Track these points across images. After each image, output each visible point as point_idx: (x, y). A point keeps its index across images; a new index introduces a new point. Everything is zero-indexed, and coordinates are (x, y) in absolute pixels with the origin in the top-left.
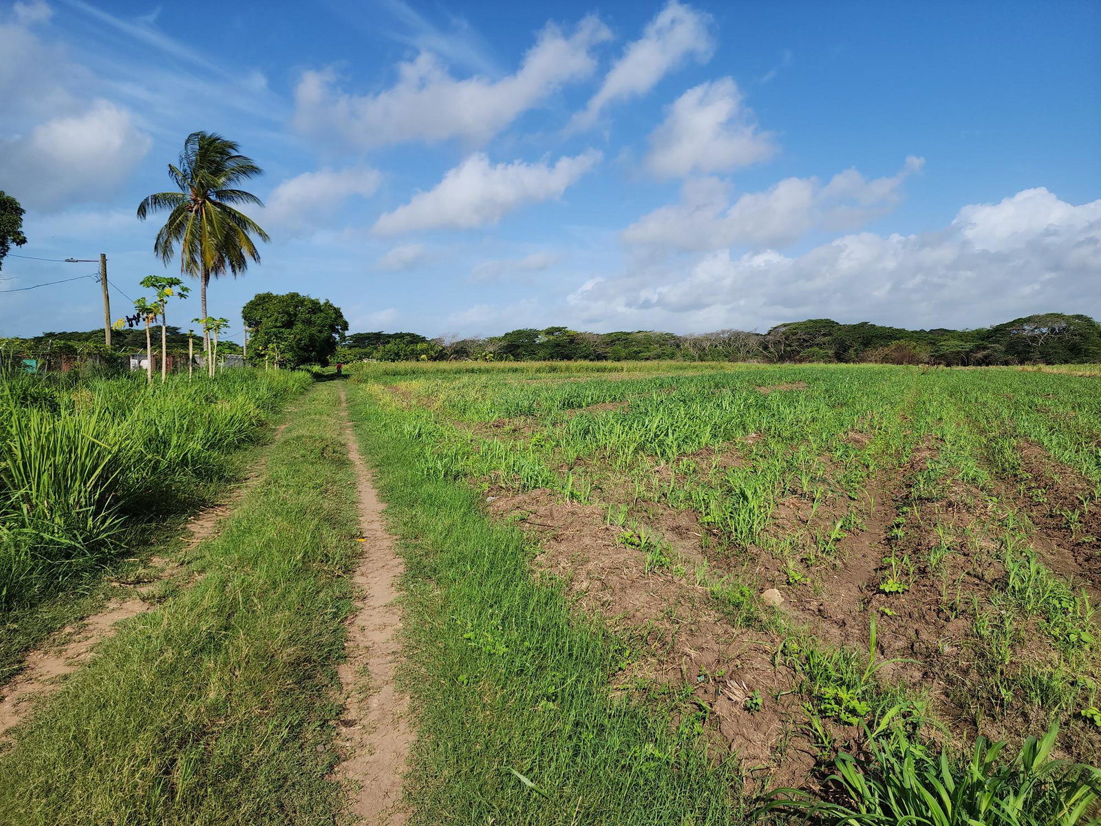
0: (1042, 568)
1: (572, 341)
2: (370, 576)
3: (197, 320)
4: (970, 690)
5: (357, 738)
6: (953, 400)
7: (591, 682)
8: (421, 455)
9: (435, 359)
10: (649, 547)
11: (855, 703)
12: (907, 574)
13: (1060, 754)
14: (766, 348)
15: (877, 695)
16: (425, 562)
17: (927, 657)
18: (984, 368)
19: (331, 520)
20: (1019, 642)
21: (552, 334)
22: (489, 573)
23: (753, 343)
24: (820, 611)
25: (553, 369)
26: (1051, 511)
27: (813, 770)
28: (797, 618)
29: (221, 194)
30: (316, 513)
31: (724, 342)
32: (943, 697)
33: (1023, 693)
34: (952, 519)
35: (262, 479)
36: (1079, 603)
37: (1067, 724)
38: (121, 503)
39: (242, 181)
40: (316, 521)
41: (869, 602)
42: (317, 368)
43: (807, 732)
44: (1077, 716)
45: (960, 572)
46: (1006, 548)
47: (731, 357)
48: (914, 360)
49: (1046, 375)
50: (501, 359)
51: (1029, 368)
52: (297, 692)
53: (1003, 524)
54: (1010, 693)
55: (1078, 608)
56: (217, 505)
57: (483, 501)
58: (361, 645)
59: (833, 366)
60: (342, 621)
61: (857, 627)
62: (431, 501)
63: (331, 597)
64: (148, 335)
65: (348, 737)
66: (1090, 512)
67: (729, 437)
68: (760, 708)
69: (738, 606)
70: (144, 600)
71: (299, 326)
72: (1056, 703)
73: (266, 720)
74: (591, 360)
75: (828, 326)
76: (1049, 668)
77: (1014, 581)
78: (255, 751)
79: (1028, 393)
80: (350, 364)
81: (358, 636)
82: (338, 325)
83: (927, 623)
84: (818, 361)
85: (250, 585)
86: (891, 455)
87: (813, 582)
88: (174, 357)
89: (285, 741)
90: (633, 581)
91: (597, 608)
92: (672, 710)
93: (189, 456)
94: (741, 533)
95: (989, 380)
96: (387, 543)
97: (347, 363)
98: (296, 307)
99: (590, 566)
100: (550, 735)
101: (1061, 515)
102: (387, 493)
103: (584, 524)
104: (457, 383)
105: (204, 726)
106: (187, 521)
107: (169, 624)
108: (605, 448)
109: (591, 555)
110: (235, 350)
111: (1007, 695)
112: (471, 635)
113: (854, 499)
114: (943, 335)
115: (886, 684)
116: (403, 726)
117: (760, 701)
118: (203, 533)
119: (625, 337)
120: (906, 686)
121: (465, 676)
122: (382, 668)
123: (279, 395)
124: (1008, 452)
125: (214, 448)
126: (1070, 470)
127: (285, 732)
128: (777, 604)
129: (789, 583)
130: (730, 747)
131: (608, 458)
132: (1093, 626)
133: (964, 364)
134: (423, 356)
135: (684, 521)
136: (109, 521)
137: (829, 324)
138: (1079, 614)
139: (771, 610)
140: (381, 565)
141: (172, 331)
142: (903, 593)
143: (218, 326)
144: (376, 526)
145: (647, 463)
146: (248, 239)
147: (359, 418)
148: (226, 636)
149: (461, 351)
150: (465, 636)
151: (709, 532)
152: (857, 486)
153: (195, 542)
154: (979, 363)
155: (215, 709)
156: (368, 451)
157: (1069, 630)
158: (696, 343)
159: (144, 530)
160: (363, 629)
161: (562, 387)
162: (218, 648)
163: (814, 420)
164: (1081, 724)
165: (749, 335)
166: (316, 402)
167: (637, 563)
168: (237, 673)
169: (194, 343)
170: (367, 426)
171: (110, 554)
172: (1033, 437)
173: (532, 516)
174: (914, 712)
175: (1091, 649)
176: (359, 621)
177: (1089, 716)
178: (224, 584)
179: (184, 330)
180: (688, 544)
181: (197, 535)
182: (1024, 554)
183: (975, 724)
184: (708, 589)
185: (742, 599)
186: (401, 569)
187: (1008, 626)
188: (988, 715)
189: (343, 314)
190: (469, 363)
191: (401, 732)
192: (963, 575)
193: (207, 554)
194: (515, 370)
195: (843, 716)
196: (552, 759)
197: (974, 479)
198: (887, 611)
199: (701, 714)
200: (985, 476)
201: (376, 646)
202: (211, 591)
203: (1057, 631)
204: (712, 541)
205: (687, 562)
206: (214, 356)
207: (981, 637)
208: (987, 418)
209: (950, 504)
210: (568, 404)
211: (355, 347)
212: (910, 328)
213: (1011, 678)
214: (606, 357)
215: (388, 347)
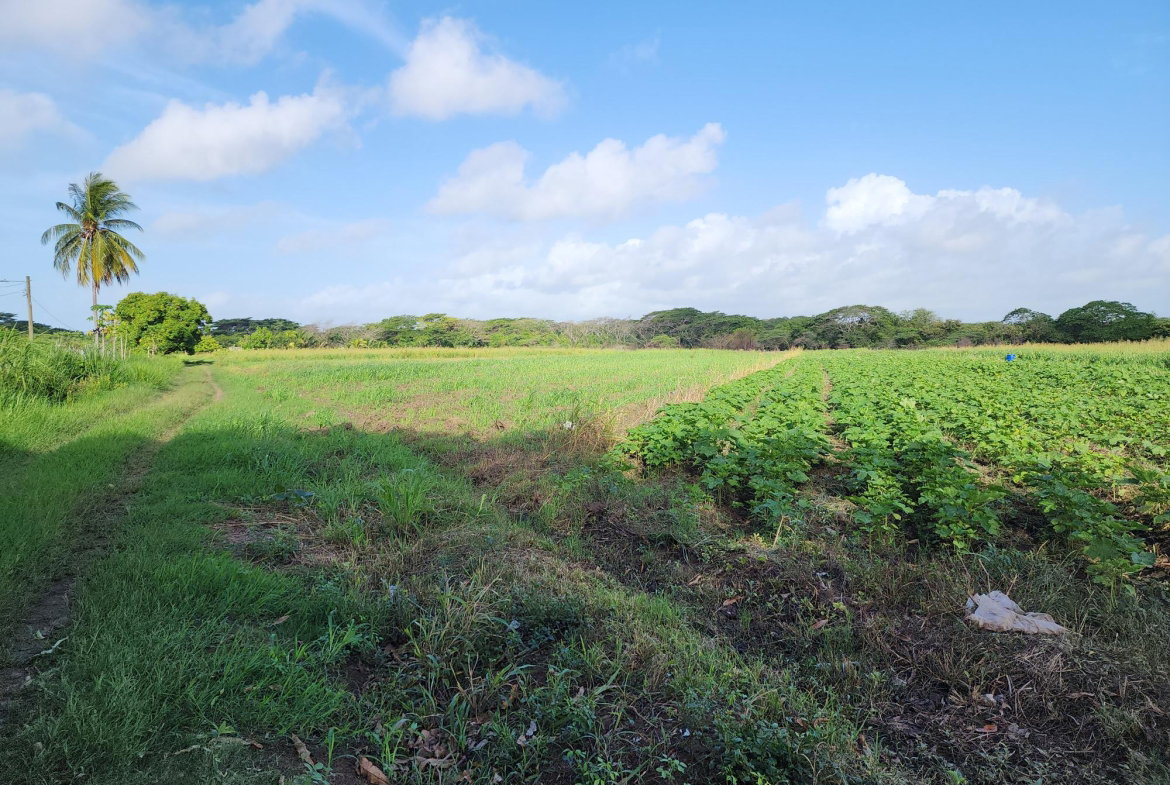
1: (451, 328)
9: (306, 346)
21: (431, 320)
23: (625, 329)
31: (601, 328)
42: (185, 356)
47: (607, 344)
50: (374, 346)
71: (169, 321)
74: (471, 347)
75: (690, 314)
80: (215, 352)
82: (203, 319)
84: (666, 347)
97: (212, 351)
98: (166, 304)
114: (778, 323)
119: (506, 324)
134: (292, 344)
137: (692, 312)
149: (335, 337)
158: (575, 329)
165: (623, 322)
190: (341, 350)
211: (219, 334)
214: (487, 344)
215: (254, 335)
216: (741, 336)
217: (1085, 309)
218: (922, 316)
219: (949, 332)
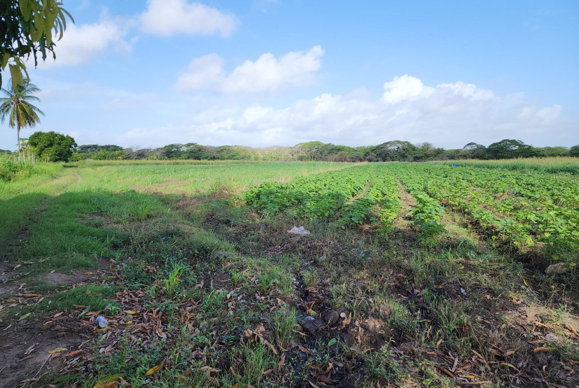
1: (200, 150)
9: (126, 159)
21: (189, 146)
23: (287, 152)
25: (190, 164)
31: (274, 151)
42: (64, 163)
50: (161, 159)
71: (55, 146)
74: (209, 160)
75: (318, 144)
82: (72, 145)
97: (78, 161)
134: (120, 157)
149: (141, 155)
158: (262, 151)
189: (75, 140)
190: (144, 161)
211: (82, 152)
214: (218, 158)
215: (99, 153)
216: (341, 155)
217: (500, 143)
218: (427, 146)
219: (439, 154)
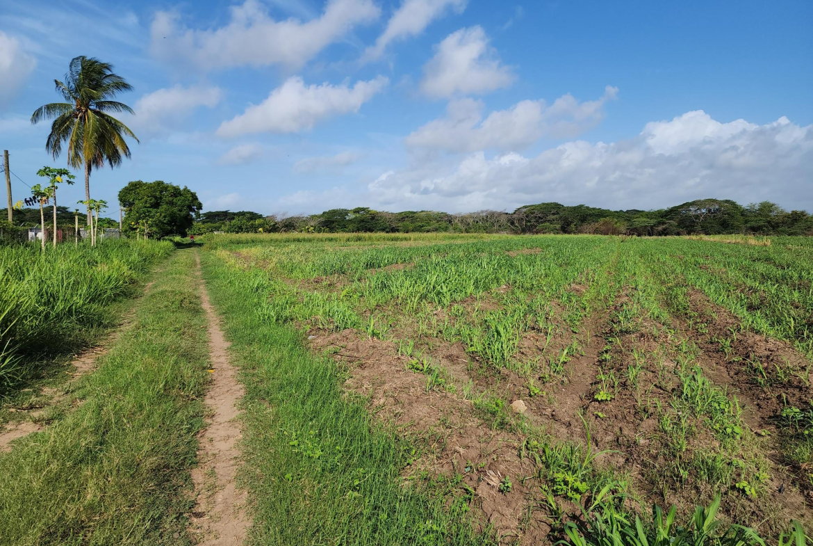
0: (707, 380)
1: (373, 218)
2: (217, 399)
3: (81, 202)
4: (658, 471)
5: (206, 526)
6: (643, 261)
7: (386, 475)
8: (258, 304)
9: (270, 231)
10: (430, 371)
11: (577, 484)
12: (613, 387)
13: (721, 516)
14: (512, 223)
15: (594, 477)
16: (261, 386)
17: (628, 447)
18: (663, 237)
19: (187, 356)
20: (692, 435)
21: (358, 212)
22: (310, 394)
23: (503, 220)
24: (552, 415)
25: (359, 239)
26: (711, 339)
27: (549, 535)
28: (536, 421)
29: (100, 105)
30: (176, 350)
31: (483, 219)
32: (640, 476)
33: (695, 473)
34: (643, 346)
35: (133, 325)
36: (732, 405)
37: (726, 493)
38: (18, 346)
39: (116, 95)
40: (174, 358)
41: (587, 408)
42: (178, 239)
43: (544, 506)
44: (733, 488)
45: (650, 384)
46: (680, 366)
47: (487, 230)
48: (615, 232)
49: (706, 243)
50: (319, 231)
51: (694, 237)
52: (158, 492)
53: (678, 349)
54: (687, 472)
55: (732, 409)
56: (96, 346)
57: (305, 339)
58: (210, 453)
59: (560, 236)
60: (195, 435)
61: (579, 427)
62: (265, 340)
63: (186, 416)
64: (42, 213)
65: (199, 525)
66: (737, 339)
67: (487, 288)
68: (510, 490)
69: (494, 414)
70: (35, 422)
71: (164, 207)
72: (718, 479)
73: (132, 515)
74: (387, 232)
75: (555, 208)
76: (713, 454)
77: (686, 390)
78: (124, 540)
79: (693, 256)
80: (204, 235)
81: (207, 446)
82: (194, 206)
83: (628, 422)
84: (549, 232)
85: (121, 409)
86: (600, 300)
87: (547, 394)
88: (63, 230)
89: (148, 531)
90: (418, 398)
91: (391, 418)
92: (446, 494)
93: (74, 307)
94: (496, 359)
95: (667, 246)
96: (231, 373)
97: (202, 234)
98: (161, 192)
99: (386, 387)
100: (355, 518)
101: (718, 342)
102: (231, 335)
103: (382, 355)
104: (286, 250)
105: (82, 521)
106: (71, 359)
107: (55, 442)
108: (398, 297)
109: (386, 378)
110: (112, 225)
111: (684, 474)
112: (296, 442)
113: (576, 333)
114: (635, 214)
115: (600, 469)
116: (242, 515)
117: (510, 485)
118: (85, 368)
119: (412, 215)
120: (614, 469)
121: (290, 475)
122: (226, 470)
123: (147, 261)
124: (681, 298)
125: (94, 301)
126: (724, 310)
127: (148, 524)
128: (522, 411)
129: (530, 396)
130: (489, 520)
131: (399, 305)
132: (742, 422)
133: (650, 235)
134: (261, 229)
135: (455, 351)
136: (7, 361)
137: (557, 206)
138: (732, 413)
139: (517, 415)
140: (226, 390)
141: (62, 210)
142: (610, 401)
143: (99, 207)
144: (222, 359)
145: (429, 308)
146: (121, 139)
147: (210, 276)
148: (101, 450)
149: (289, 225)
150: (291, 443)
151: (473, 359)
152: (578, 323)
153: (78, 375)
154: (660, 234)
155: (91, 508)
156: (217, 302)
157: (726, 425)
158: (463, 220)
159: (37, 367)
160: (211, 440)
161: (365, 252)
162: (94, 459)
163: (546, 276)
164: (736, 493)
165: (500, 214)
166: (177, 265)
167: (421, 383)
168: (109, 479)
169: (79, 219)
170: (216, 283)
171: (9, 386)
172: (697, 287)
173: (342, 350)
174: (620, 489)
175: (741, 438)
176: (208, 435)
177: (741, 487)
178: (100, 407)
179: (72, 210)
180: (458, 368)
181: (80, 370)
182: (693, 371)
183: (663, 496)
184: (472, 402)
185: (497, 408)
186: (242, 393)
187: (684, 424)
188: (671, 489)
189: (198, 197)
190: (295, 234)
191: (241, 520)
192: (652, 387)
193: (87, 385)
194: (331, 240)
195: (569, 494)
196: (356, 536)
197: (657, 317)
198: (600, 414)
199: (468, 496)
200: (666, 316)
201: (221, 453)
202: (89, 415)
203: (717, 426)
204: (475, 365)
205: (457, 381)
206: (96, 229)
207: (666, 432)
208: (666, 273)
209: (642, 335)
210: (370, 265)
211: (208, 222)
212: (613, 210)
213: (687, 461)
214: (397, 230)
215: (233, 221)
216: (604, 224)
